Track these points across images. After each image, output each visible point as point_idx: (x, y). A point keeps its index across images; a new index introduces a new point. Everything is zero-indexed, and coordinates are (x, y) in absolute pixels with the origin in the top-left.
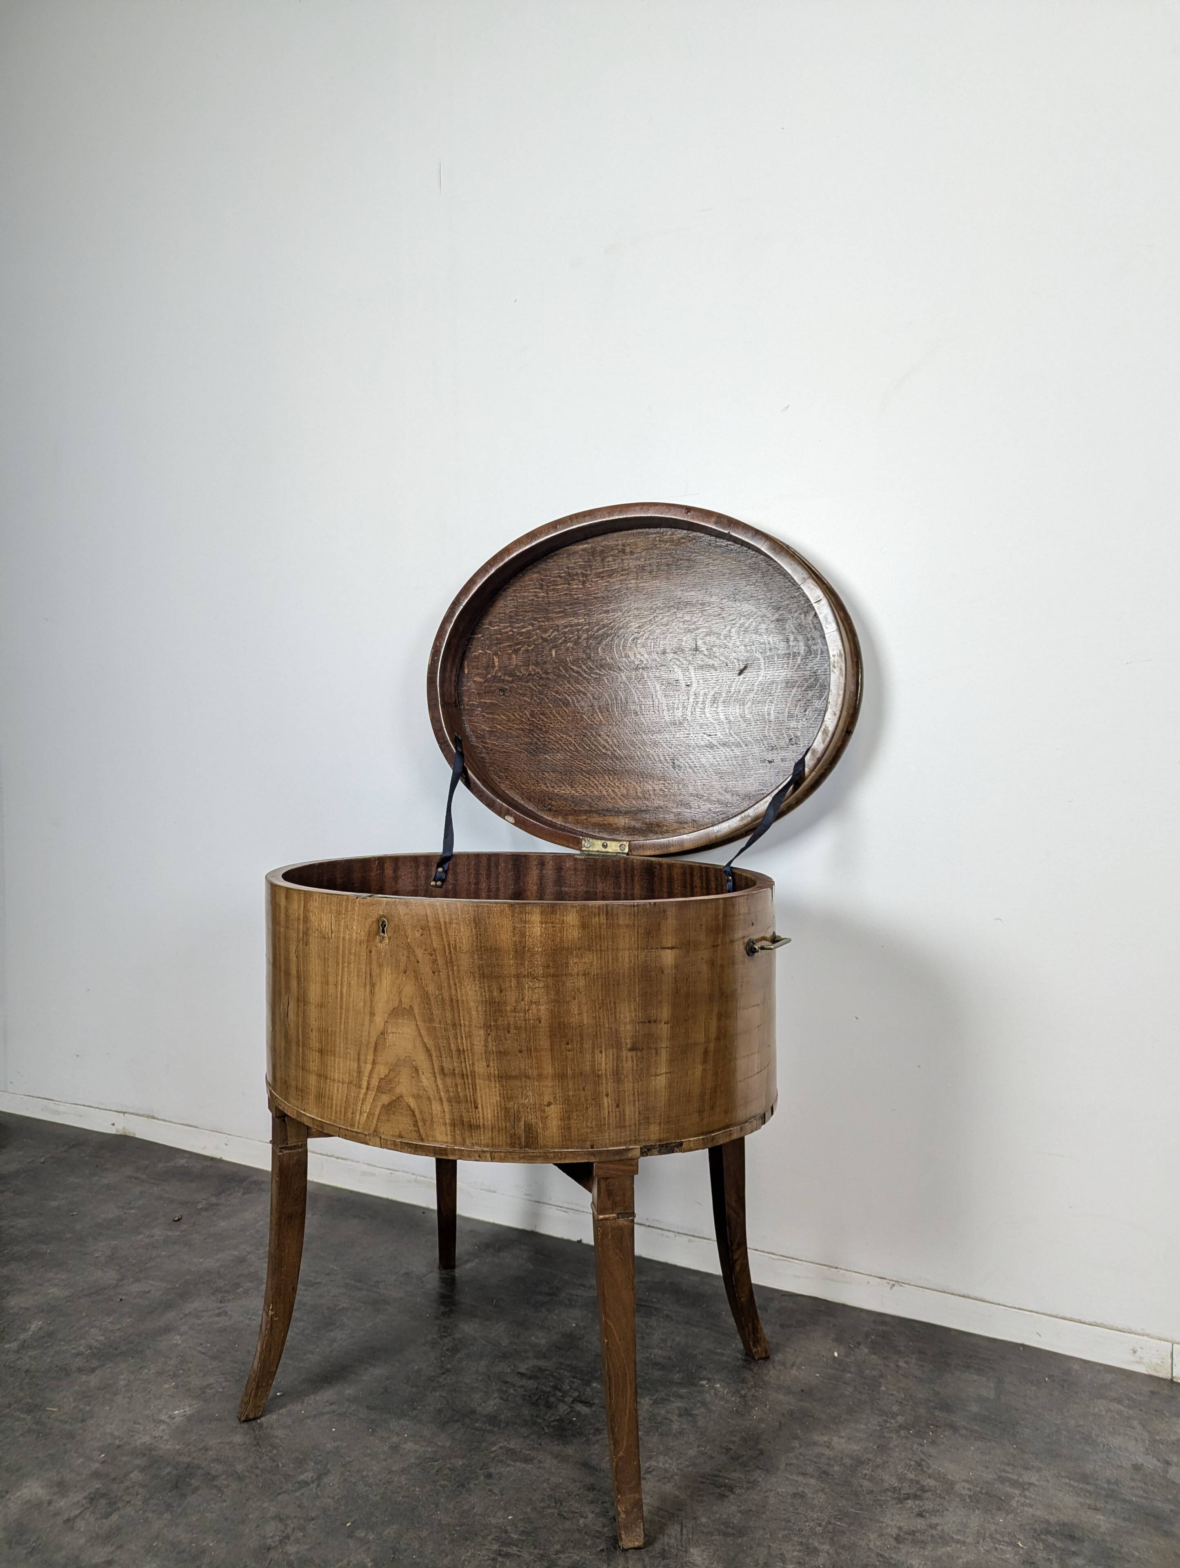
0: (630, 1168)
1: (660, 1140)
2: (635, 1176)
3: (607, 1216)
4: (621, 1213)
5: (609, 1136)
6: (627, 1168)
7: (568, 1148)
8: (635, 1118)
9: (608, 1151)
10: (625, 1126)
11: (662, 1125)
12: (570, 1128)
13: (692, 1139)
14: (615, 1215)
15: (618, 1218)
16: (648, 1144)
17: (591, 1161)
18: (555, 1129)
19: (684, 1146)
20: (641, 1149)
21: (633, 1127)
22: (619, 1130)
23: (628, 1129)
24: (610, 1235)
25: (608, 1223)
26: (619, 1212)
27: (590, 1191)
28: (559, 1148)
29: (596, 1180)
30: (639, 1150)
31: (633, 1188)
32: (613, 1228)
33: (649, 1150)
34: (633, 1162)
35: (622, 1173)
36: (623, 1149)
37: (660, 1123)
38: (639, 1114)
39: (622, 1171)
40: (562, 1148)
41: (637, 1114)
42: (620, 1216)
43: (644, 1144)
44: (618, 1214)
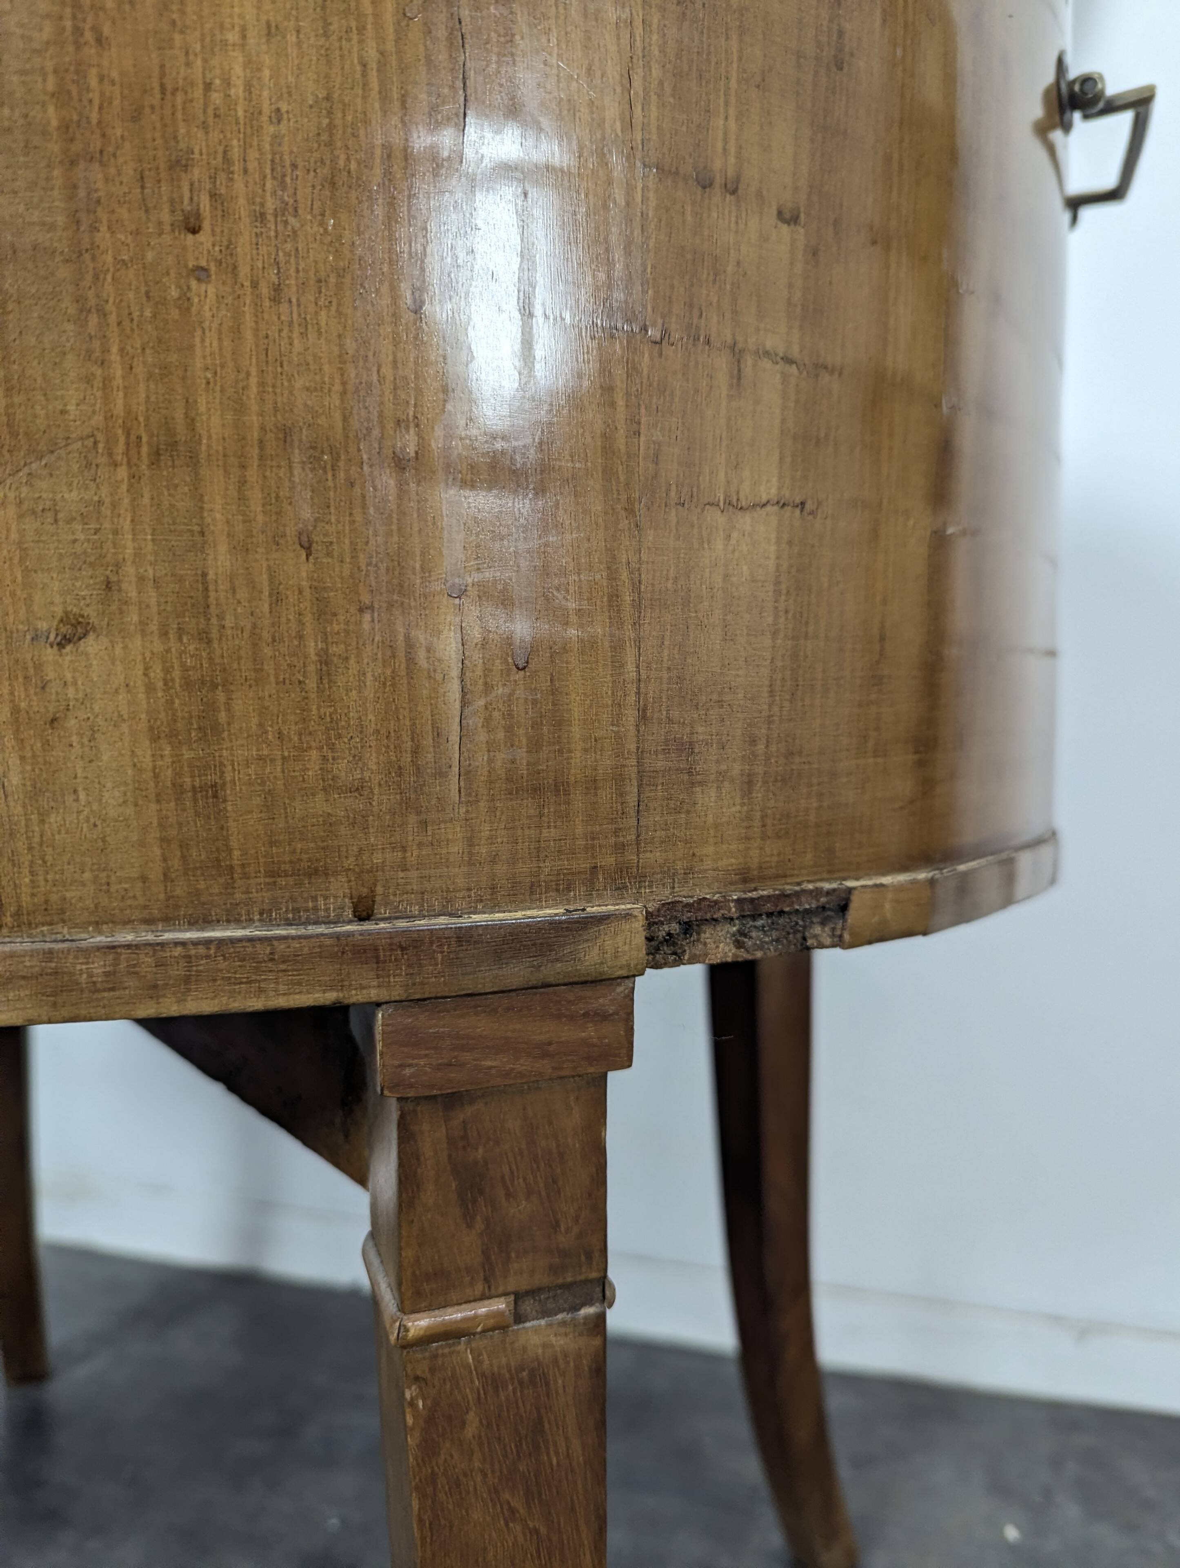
0: (590, 1032)
1: (745, 878)
2: (615, 1079)
3: (455, 1315)
4: (532, 1293)
5: (471, 842)
6: (568, 1033)
7: (206, 922)
8: (619, 738)
9: (464, 936)
10: (561, 788)
11: (758, 794)
12: (215, 791)
13: (886, 880)
14: (500, 1305)
15: (519, 1318)
16: (687, 893)
17: (355, 997)
18: (112, 797)
19: (855, 914)
20: (652, 921)
21: (606, 794)
22: (528, 807)
23: (578, 800)
24: (472, 1418)
25: (465, 1353)
26: (524, 1283)
27: (361, 1178)
28: (149, 922)
29: (393, 1111)
30: (639, 924)
31: (601, 1151)
32: (494, 1382)
33: (688, 928)
34: (604, 1000)
35: (545, 1066)
36: (554, 925)
37: (749, 782)
38: (643, 717)
39: (543, 1051)
40: (168, 921)
41: (630, 716)
42: (528, 1306)
43: (665, 894)
44: (518, 1297)
